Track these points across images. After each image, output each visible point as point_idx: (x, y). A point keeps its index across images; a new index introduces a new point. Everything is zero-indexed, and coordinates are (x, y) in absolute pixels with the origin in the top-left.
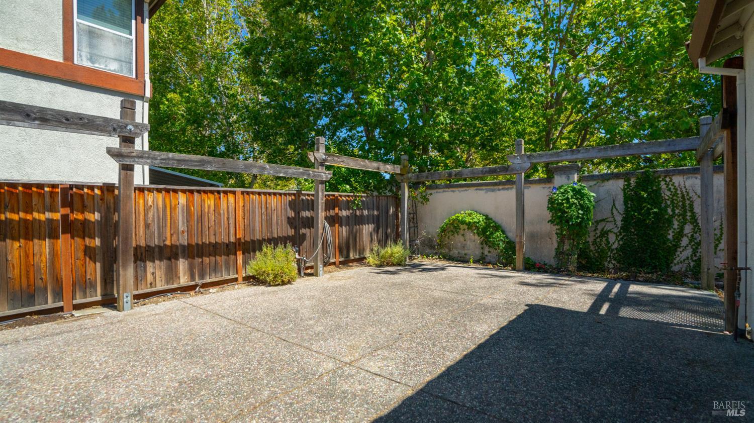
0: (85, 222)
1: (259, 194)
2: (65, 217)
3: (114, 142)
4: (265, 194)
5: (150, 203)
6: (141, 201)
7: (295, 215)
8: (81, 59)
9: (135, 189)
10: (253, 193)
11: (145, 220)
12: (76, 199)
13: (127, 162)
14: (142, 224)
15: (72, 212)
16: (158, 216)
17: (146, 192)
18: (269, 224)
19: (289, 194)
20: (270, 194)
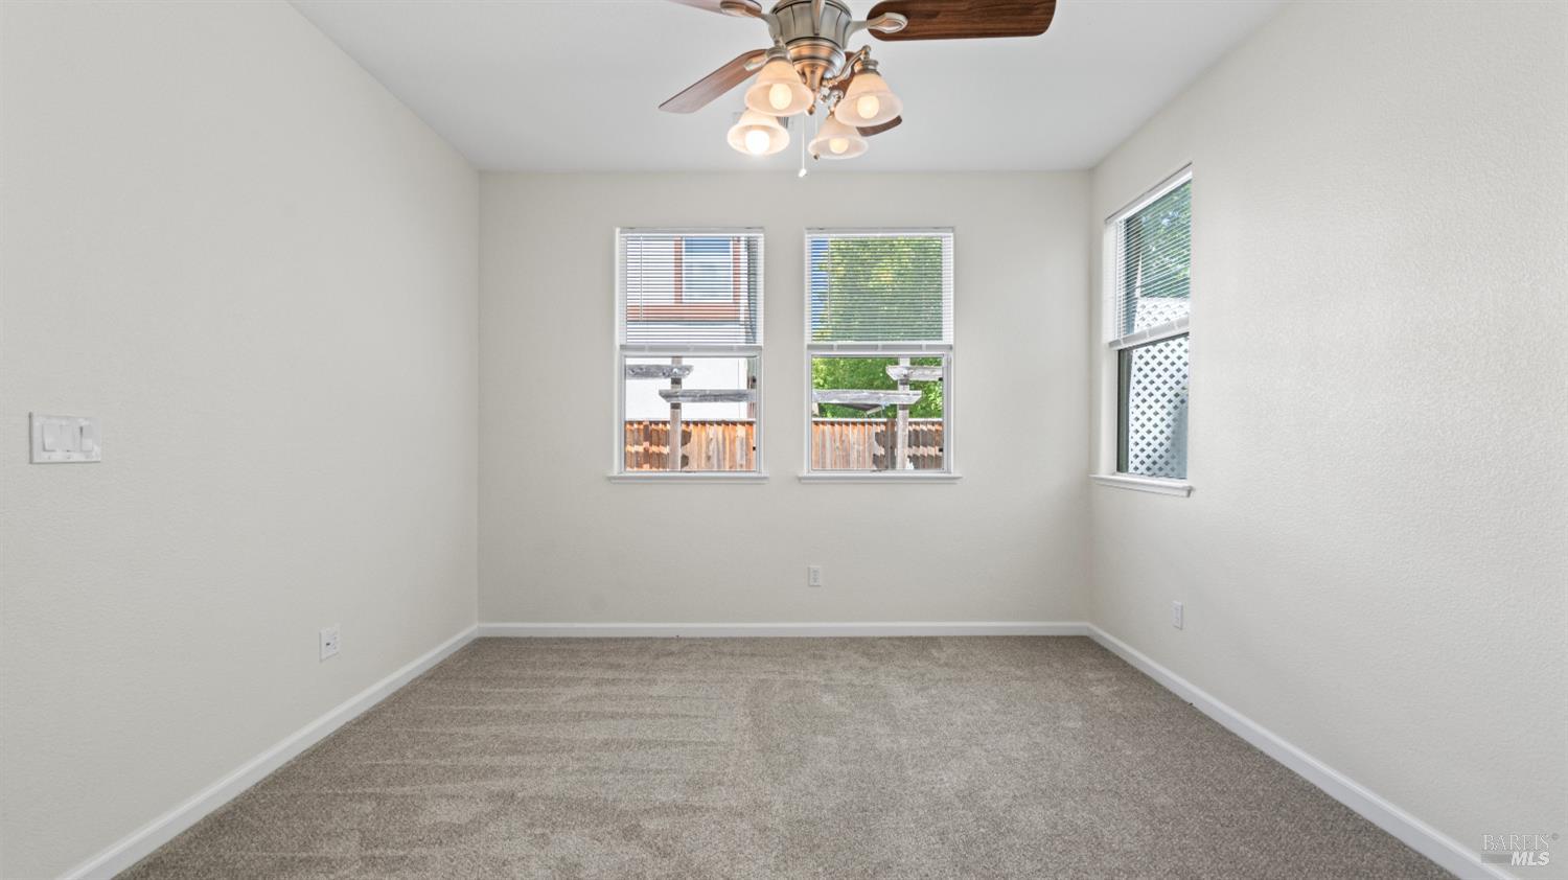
0: (660, 455)
1: (832, 424)
2: (646, 450)
3: (665, 384)
4: (840, 423)
5: (711, 436)
6: (704, 434)
7: (886, 451)
8: (692, 297)
9: (682, 422)
10: (823, 423)
11: (707, 453)
12: (654, 434)
13: (675, 401)
14: (704, 455)
15: (651, 445)
16: (718, 448)
17: (708, 426)
18: (846, 462)
19: (876, 423)
20: (847, 424)
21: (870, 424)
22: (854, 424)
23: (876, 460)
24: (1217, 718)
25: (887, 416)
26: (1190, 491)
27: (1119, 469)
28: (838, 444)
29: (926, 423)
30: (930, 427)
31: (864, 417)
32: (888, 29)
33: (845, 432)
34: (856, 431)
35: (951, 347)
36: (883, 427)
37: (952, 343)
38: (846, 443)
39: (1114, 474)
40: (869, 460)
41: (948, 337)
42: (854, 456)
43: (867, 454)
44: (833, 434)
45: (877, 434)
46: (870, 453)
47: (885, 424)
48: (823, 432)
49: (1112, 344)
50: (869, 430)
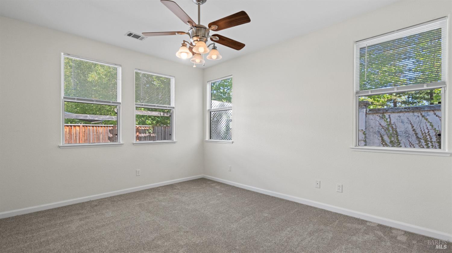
1: (93, 126)
4: (96, 126)
10: (89, 126)
18: (98, 139)
19: (110, 126)
20: (99, 126)
21: (107, 127)
22: (101, 126)
23: (109, 138)
24: (240, 187)
25: (114, 124)
26: (233, 142)
27: (210, 139)
28: (95, 133)
29: (143, 127)
30: (145, 128)
31: (90, 124)
32: (214, 39)
33: (98, 129)
34: (102, 129)
35: (174, 108)
36: (112, 128)
37: (174, 106)
38: (98, 133)
39: (209, 140)
40: (107, 139)
41: (173, 105)
42: (101, 137)
43: (106, 136)
44: (94, 130)
45: (110, 130)
46: (107, 136)
47: (112, 127)
48: (89, 130)
49: (209, 110)
50: (107, 129)
